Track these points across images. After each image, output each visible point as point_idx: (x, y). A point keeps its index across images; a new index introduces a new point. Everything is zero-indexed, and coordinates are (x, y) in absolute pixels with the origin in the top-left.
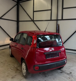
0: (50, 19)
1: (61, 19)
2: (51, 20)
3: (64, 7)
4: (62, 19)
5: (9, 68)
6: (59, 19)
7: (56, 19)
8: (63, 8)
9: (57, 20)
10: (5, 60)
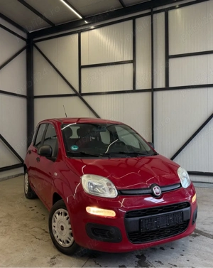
0: (131, 89)
1: (164, 86)
2: (134, 91)
3: (171, 53)
4: (167, 88)
5: (28, 234)
6: (158, 87)
7: (151, 88)
8: (168, 57)
9: (153, 90)
10: (5, 214)
